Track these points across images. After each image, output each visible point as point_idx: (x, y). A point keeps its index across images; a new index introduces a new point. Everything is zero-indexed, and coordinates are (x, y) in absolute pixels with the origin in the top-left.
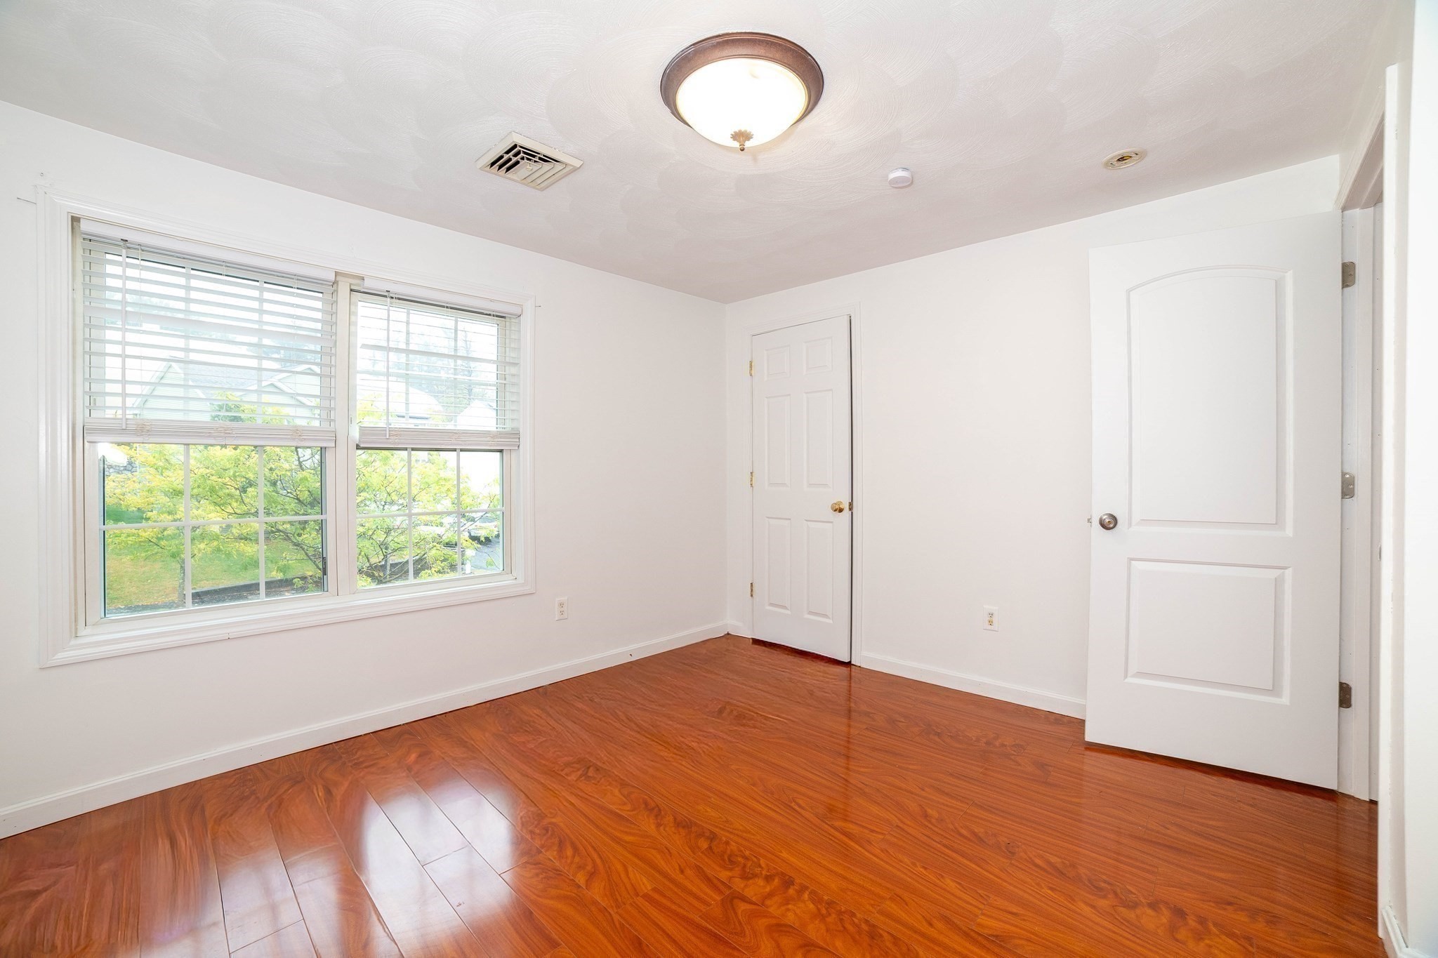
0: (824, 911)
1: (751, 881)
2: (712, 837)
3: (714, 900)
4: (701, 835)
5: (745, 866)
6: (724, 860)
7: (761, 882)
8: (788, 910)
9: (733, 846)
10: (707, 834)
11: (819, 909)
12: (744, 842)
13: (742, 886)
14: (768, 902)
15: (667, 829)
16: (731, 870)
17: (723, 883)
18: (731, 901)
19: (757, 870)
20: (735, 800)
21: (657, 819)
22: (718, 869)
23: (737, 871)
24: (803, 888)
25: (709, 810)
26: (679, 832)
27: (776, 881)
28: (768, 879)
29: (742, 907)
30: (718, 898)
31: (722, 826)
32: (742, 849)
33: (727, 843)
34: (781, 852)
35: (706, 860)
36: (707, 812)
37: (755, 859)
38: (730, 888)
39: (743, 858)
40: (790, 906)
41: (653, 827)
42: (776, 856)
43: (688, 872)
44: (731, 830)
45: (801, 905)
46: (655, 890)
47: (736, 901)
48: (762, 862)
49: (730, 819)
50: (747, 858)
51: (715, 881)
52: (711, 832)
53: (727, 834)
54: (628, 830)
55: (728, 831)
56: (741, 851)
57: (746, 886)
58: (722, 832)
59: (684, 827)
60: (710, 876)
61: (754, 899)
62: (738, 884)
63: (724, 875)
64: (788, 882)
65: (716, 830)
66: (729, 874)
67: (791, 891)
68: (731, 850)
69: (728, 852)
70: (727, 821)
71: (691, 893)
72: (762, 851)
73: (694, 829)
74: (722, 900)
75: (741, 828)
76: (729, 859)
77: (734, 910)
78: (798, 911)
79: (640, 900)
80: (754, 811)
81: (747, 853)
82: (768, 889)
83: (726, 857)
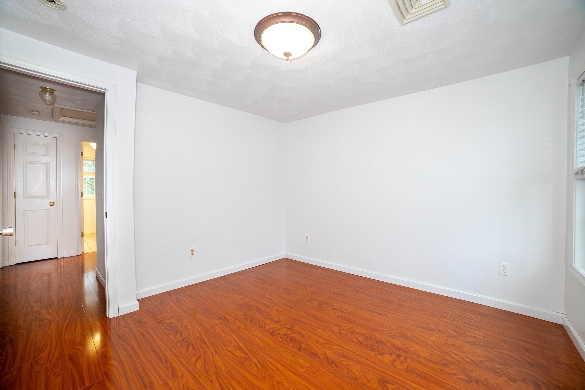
0: (263, 326)
1: (285, 333)
2: (300, 349)
3: (297, 328)
4: (305, 350)
5: (287, 338)
6: (295, 340)
7: (281, 333)
8: (274, 326)
9: (291, 345)
10: (302, 350)
11: (265, 326)
12: (287, 347)
13: (288, 332)
14: (280, 328)
15: (321, 352)
16: (292, 337)
17: (294, 333)
18: (291, 328)
19: (282, 337)
20: (290, 370)
21: (327, 357)
22: (297, 337)
23: (289, 336)
24: (268, 331)
25: (304, 363)
26: (315, 351)
27: (276, 333)
28: (279, 334)
29: (288, 327)
30: (296, 328)
31: (296, 354)
32: (287, 344)
33: (294, 346)
34: (272, 343)
35: (301, 340)
36: (304, 362)
37: (283, 341)
38: (292, 331)
39: (287, 341)
40: (274, 327)
41: (327, 353)
42: (274, 341)
43: (307, 336)
44: (292, 352)
45: (270, 327)
46: (317, 330)
47: (290, 328)
48: (280, 339)
49: (292, 358)
50: (286, 341)
51: (297, 333)
52: (300, 351)
53: (294, 350)
54: (338, 351)
55: (293, 352)
56: (288, 343)
57: (287, 332)
58: (296, 351)
59: (313, 353)
60: (299, 335)
61: (284, 329)
62: (289, 332)
63: (294, 335)
64: (272, 333)
65: (298, 352)
66: (293, 335)
67: (272, 330)
68: (292, 344)
69: (293, 343)
70: (294, 357)
71: (305, 330)
72: (280, 343)
73: (309, 353)
74: (294, 328)
75: (288, 354)
76: (292, 340)
77: (291, 326)
78: (271, 326)
79: (321, 327)
80: (281, 363)
81: (286, 343)
82: (279, 331)
83: (294, 341)
